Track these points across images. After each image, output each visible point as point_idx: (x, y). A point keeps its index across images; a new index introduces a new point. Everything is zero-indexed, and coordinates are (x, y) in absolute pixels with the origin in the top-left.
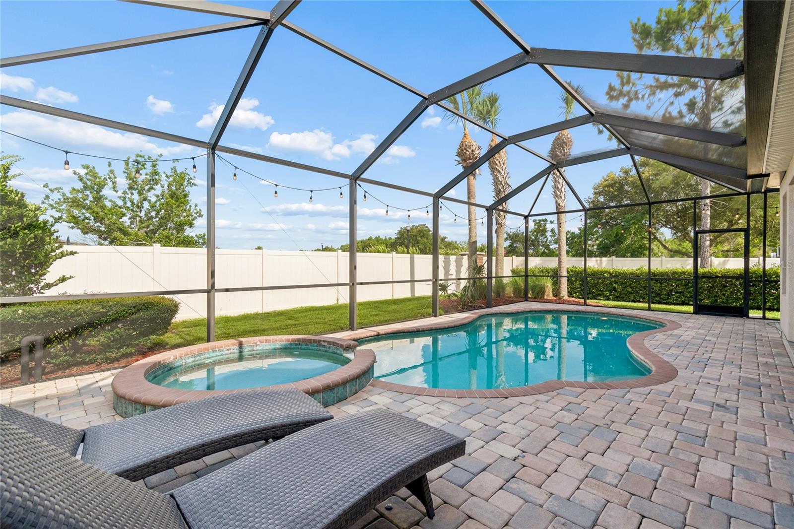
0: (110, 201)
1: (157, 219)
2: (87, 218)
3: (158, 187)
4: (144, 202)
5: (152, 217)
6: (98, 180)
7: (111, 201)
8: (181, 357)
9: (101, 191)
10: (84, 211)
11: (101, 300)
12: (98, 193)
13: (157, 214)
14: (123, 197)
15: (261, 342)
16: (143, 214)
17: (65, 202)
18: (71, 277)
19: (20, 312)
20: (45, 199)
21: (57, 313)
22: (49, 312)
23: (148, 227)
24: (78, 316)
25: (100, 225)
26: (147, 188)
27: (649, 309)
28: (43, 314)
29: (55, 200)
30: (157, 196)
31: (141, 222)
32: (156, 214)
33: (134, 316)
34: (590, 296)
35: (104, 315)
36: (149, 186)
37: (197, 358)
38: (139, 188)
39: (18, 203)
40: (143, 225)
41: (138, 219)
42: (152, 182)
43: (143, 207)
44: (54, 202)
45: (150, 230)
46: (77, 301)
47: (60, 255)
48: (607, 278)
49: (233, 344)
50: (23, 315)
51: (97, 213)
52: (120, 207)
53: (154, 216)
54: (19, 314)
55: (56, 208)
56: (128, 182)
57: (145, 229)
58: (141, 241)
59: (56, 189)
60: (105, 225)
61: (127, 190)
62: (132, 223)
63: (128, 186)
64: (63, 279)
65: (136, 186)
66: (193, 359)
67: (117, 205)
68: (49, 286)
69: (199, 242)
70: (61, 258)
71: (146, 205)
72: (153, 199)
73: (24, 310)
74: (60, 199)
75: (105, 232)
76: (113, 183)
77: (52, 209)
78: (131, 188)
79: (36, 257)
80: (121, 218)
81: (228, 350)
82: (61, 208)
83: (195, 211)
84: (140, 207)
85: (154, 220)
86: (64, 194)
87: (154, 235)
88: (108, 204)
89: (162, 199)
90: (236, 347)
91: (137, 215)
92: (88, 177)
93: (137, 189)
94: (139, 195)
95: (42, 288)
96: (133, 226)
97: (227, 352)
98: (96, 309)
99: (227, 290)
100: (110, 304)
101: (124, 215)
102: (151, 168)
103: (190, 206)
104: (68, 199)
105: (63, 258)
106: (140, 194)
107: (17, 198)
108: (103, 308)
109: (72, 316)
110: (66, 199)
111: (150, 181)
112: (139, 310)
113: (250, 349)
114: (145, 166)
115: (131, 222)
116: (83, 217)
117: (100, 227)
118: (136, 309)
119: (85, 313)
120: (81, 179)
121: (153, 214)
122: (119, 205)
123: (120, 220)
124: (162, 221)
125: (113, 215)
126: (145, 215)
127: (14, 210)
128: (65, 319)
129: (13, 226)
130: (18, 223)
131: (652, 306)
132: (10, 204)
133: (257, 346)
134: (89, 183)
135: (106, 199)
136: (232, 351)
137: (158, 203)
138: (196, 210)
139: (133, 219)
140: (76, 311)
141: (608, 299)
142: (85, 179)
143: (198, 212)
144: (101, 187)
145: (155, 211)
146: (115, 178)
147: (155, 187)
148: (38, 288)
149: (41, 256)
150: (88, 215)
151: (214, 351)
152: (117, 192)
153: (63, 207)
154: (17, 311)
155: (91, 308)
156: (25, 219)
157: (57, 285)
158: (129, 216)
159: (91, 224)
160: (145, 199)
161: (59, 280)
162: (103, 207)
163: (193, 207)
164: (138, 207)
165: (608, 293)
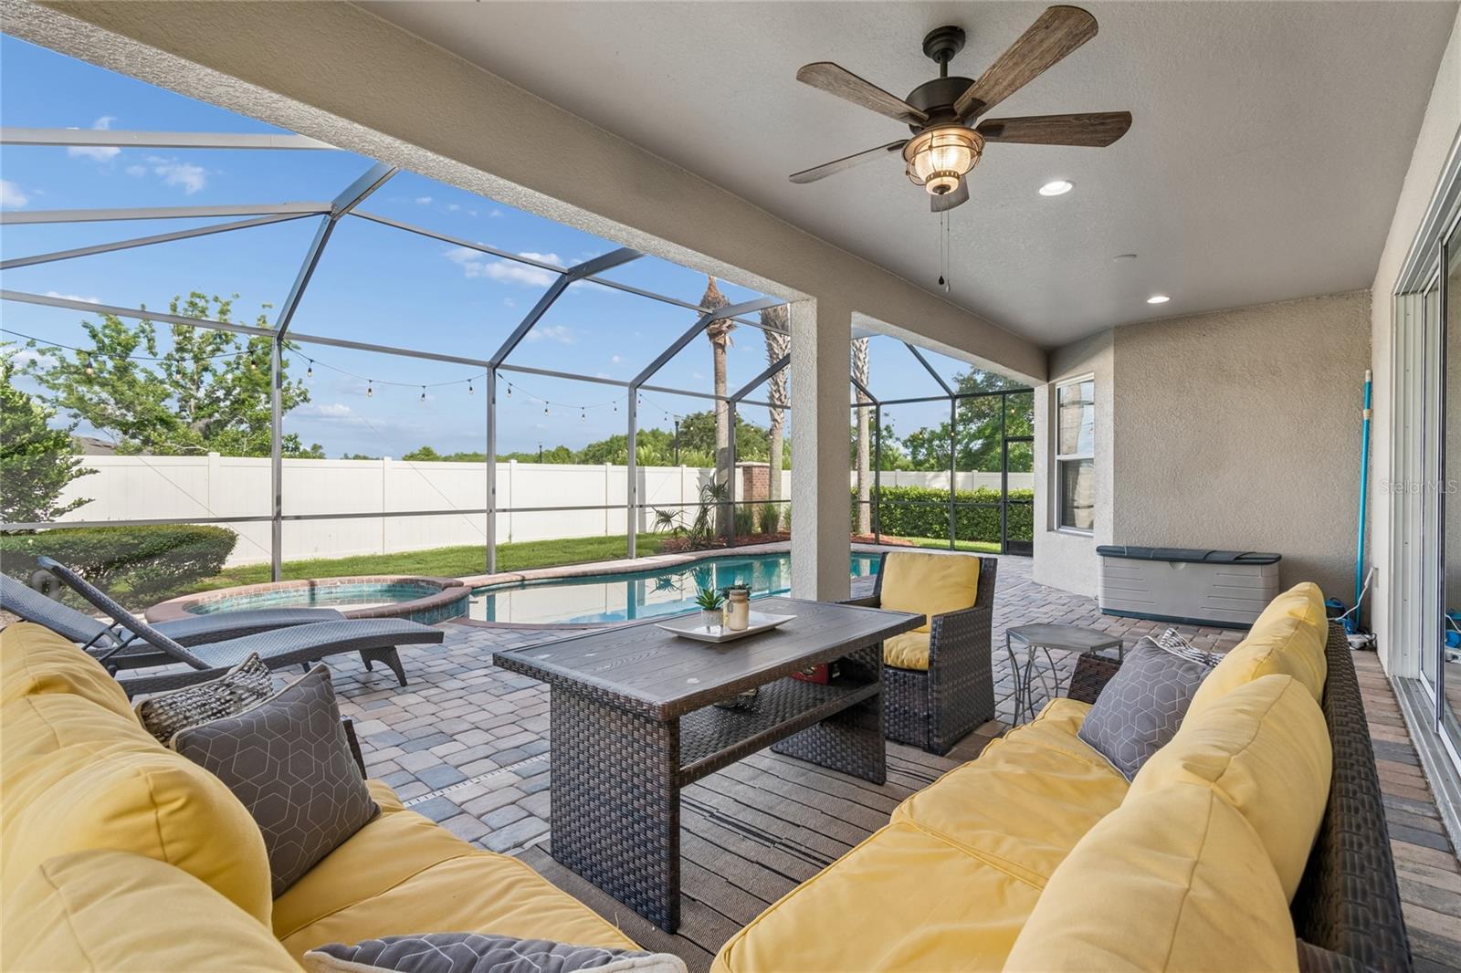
0: (142, 371)
1: (228, 403)
2: (104, 402)
3: (229, 348)
4: (204, 373)
5: (218, 400)
6: (123, 336)
7: (144, 371)
8: (231, 596)
9: (127, 355)
10: (97, 388)
11: (129, 528)
12: (123, 358)
13: (228, 393)
14: (166, 364)
15: (341, 582)
16: (201, 394)
17: (63, 373)
18: (90, 500)
19: (30, 541)
20: (29, 367)
21: (75, 543)
22: (67, 542)
23: (210, 416)
24: (102, 548)
25: (125, 412)
26: (209, 348)
27: (952, 548)
28: (59, 544)
29: (46, 370)
30: (228, 364)
31: (199, 408)
32: (225, 394)
33: (174, 550)
34: (915, 531)
35: (135, 546)
36: (214, 346)
37: (253, 600)
38: (195, 349)
39: (23, 407)
40: (202, 413)
41: (193, 402)
42: (218, 340)
43: (202, 382)
44: (44, 373)
45: (215, 422)
46: (100, 528)
47: (78, 473)
48: (938, 506)
49: (303, 585)
50: (34, 545)
51: (123, 394)
52: (162, 382)
53: (222, 397)
54: (29, 544)
55: (47, 382)
56: (176, 338)
57: (206, 421)
58: (193, 445)
59: (49, 350)
60: (135, 412)
61: (174, 353)
62: (182, 409)
63: (175, 346)
64: (80, 503)
65: (189, 347)
66: (248, 600)
67: (156, 378)
68: (60, 512)
69: (288, 447)
70: (78, 477)
71: (208, 378)
72: (221, 369)
73: (35, 540)
74: (55, 368)
75: (134, 424)
76: (149, 340)
77: (40, 384)
78: (181, 349)
79: (46, 476)
80: (163, 400)
81: (297, 591)
82: (56, 382)
83: (298, 392)
84: (198, 384)
85: (222, 404)
86: (62, 360)
87: (222, 429)
88: (141, 377)
89: (237, 368)
90: (307, 588)
91: (192, 396)
92: (107, 331)
93: (191, 351)
94: (195, 362)
95: (52, 515)
96: (184, 413)
97: (295, 594)
98: (124, 540)
99: (298, 518)
100: (144, 533)
101: (168, 395)
102: (219, 315)
103: (289, 383)
104: (69, 366)
105: (82, 477)
106: (197, 359)
107: (21, 402)
108: (133, 539)
109: (95, 547)
110: (66, 368)
111: (215, 339)
112: (182, 542)
113: (328, 591)
114: (207, 312)
115: (180, 407)
116: (95, 400)
117: (126, 415)
118: (177, 541)
119: (111, 544)
120: (94, 336)
121: (220, 394)
122: (160, 378)
123: (162, 404)
124: (236, 406)
125: (148, 396)
126: (206, 395)
127: (20, 418)
128: (85, 551)
129: (18, 438)
130: (24, 434)
131: (958, 543)
132: (13, 410)
133: (336, 587)
134: (107, 341)
135: (136, 367)
136: (302, 593)
137: (230, 376)
138: (298, 389)
139: (184, 401)
140: (100, 542)
141: (938, 537)
142: (100, 335)
143: (301, 394)
144: (128, 348)
145: (222, 388)
146: (153, 331)
147: (224, 347)
148: (46, 515)
149: (53, 475)
150: (104, 395)
151: (277, 593)
152: (155, 355)
153: (61, 381)
154: (26, 540)
155: (119, 539)
156: (32, 429)
157: (71, 510)
158: (177, 396)
159: (110, 411)
160: (206, 369)
161: (74, 504)
162: (132, 384)
163: (294, 385)
164: (192, 380)
165: (937, 527)
